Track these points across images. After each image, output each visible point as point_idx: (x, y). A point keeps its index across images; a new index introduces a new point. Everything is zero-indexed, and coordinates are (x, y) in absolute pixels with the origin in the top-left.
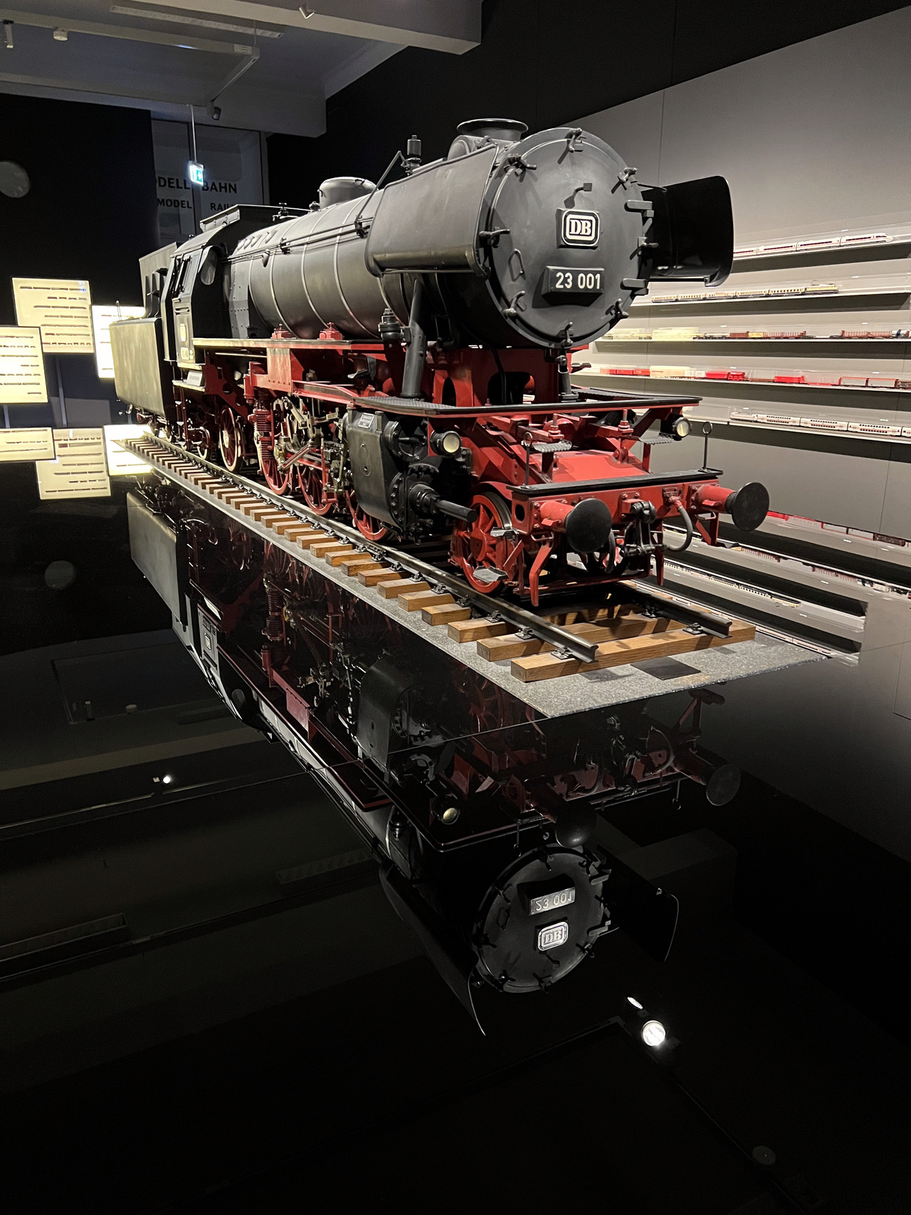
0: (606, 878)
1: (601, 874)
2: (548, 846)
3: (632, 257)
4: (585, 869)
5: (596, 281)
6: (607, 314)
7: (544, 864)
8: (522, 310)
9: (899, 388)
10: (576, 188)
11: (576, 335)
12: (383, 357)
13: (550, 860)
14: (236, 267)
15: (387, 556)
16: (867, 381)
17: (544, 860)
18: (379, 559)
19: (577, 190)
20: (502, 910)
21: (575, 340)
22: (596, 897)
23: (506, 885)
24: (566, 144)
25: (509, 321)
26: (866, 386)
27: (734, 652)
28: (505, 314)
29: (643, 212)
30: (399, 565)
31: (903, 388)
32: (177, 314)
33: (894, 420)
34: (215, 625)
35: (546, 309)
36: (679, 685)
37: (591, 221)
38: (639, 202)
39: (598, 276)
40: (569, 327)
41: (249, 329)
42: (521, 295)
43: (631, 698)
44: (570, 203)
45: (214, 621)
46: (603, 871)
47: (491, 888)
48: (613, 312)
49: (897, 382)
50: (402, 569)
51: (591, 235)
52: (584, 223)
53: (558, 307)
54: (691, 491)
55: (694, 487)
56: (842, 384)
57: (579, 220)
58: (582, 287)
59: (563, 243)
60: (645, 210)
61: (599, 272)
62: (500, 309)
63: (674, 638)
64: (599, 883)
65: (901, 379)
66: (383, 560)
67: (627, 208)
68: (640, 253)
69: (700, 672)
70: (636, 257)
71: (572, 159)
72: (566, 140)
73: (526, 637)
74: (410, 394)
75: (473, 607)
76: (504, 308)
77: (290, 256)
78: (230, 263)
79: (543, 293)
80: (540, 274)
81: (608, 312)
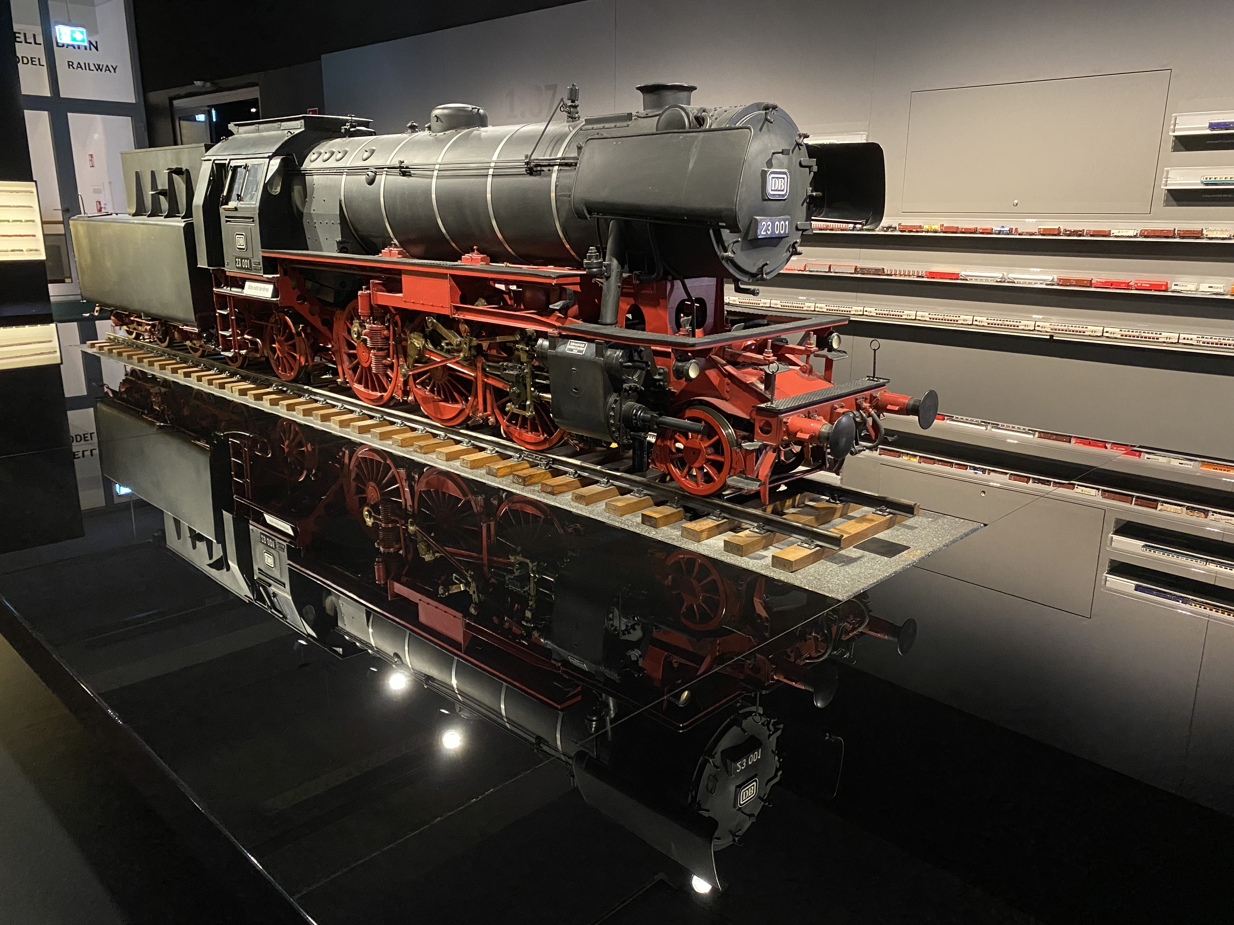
0: (779, 732)
1: (776, 730)
2: (741, 712)
3: (802, 205)
4: (766, 727)
5: (786, 226)
6: (787, 252)
7: (739, 729)
8: (734, 253)
9: (858, 274)
10: (773, 151)
11: (768, 271)
12: (578, 288)
13: (744, 723)
14: (316, 181)
15: (553, 464)
16: (830, 268)
17: (740, 725)
18: (547, 467)
19: (774, 153)
20: (711, 777)
21: (766, 274)
22: (772, 751)
23: (713, 754)
24: (764, 114)
25: (724, 262)
26: (830, 271)
27: (916, 528)
28: (723, 258)
29: (810, 167)
30: (576, 473)
31: (861, 274)
32: (227, 221)
33: (855, 301)
34: (285, 541)
35: (750, 251)
36: (905, 561)
37: (784, 178)
38: (805, 159)
39: (787, 223)
40: (766, 264)
41: (339, 243)
42: (738, 241)
43: (884, 576)
44: (769, 164)
45: (283, 538)
46: (777, 727)
47: (701, 758)
48: (791, 250)
49: (856, 269)
50: (579, 476)
51: (783, 190)
52: (780, 180)
53: (757, 249)
54: (872, 398)
55: (874, 395)
56: (807, 269)
57: (777, 178)
58: (777, 232)
59: (767, 198)
60: (812, 166)
61: (787, 219)
62: (719, 253)
63: (872, 520)
64: (773, 739)
65: (858, 266)
66: (550, 467)
67: (801, 165)
68: (808, 201)
69: (907, 548)
70: (805, 204)
71: (768, 126)
72: (764, 112)
73: (763, 532)
74: (609, 321)
75: (687, 509)
76: (721, 252)
77: (411, 178)
78: (304, 175)
79: (749, 238)
80: (748, 224)
81: (788, 250)
